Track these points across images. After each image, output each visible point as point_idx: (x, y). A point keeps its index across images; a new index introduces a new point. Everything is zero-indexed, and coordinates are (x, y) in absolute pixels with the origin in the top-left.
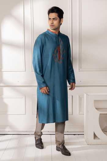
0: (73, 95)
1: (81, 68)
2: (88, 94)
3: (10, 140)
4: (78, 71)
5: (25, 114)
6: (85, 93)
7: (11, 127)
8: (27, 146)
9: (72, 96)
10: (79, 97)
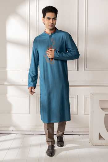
1: (87, 68)
3: (14, 139)
4: (84, 70)
7: (15, 126)
8: (31, 146)
9: (77, 96)
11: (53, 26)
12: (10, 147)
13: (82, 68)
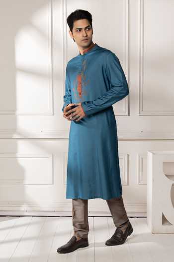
0: (129, 154)
1: (143, 111)
2: (154, 152)
3: (29, 224)
4: (138, 114)
5: (53, 184)
6: (150, 151)
7: (30, 204)
9: (128, 156)
10: (139, 156)
11: (89, 40)
12: (21, 238)
13: (135, 111)
